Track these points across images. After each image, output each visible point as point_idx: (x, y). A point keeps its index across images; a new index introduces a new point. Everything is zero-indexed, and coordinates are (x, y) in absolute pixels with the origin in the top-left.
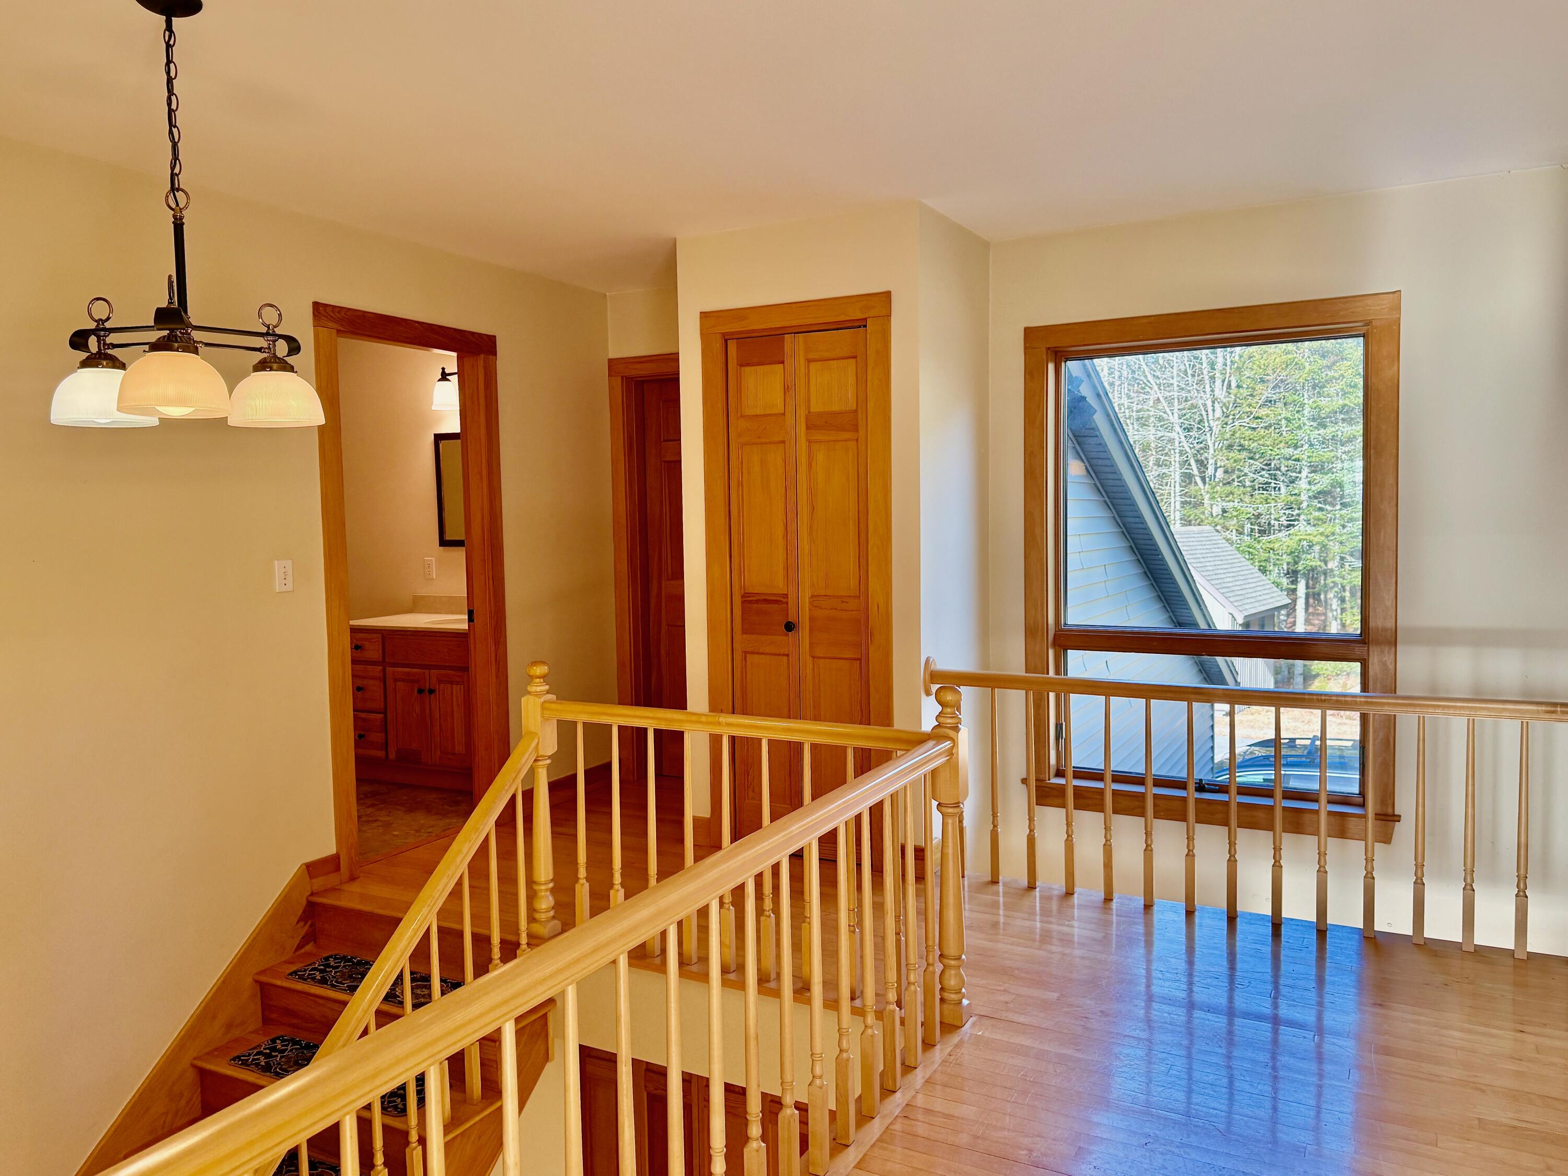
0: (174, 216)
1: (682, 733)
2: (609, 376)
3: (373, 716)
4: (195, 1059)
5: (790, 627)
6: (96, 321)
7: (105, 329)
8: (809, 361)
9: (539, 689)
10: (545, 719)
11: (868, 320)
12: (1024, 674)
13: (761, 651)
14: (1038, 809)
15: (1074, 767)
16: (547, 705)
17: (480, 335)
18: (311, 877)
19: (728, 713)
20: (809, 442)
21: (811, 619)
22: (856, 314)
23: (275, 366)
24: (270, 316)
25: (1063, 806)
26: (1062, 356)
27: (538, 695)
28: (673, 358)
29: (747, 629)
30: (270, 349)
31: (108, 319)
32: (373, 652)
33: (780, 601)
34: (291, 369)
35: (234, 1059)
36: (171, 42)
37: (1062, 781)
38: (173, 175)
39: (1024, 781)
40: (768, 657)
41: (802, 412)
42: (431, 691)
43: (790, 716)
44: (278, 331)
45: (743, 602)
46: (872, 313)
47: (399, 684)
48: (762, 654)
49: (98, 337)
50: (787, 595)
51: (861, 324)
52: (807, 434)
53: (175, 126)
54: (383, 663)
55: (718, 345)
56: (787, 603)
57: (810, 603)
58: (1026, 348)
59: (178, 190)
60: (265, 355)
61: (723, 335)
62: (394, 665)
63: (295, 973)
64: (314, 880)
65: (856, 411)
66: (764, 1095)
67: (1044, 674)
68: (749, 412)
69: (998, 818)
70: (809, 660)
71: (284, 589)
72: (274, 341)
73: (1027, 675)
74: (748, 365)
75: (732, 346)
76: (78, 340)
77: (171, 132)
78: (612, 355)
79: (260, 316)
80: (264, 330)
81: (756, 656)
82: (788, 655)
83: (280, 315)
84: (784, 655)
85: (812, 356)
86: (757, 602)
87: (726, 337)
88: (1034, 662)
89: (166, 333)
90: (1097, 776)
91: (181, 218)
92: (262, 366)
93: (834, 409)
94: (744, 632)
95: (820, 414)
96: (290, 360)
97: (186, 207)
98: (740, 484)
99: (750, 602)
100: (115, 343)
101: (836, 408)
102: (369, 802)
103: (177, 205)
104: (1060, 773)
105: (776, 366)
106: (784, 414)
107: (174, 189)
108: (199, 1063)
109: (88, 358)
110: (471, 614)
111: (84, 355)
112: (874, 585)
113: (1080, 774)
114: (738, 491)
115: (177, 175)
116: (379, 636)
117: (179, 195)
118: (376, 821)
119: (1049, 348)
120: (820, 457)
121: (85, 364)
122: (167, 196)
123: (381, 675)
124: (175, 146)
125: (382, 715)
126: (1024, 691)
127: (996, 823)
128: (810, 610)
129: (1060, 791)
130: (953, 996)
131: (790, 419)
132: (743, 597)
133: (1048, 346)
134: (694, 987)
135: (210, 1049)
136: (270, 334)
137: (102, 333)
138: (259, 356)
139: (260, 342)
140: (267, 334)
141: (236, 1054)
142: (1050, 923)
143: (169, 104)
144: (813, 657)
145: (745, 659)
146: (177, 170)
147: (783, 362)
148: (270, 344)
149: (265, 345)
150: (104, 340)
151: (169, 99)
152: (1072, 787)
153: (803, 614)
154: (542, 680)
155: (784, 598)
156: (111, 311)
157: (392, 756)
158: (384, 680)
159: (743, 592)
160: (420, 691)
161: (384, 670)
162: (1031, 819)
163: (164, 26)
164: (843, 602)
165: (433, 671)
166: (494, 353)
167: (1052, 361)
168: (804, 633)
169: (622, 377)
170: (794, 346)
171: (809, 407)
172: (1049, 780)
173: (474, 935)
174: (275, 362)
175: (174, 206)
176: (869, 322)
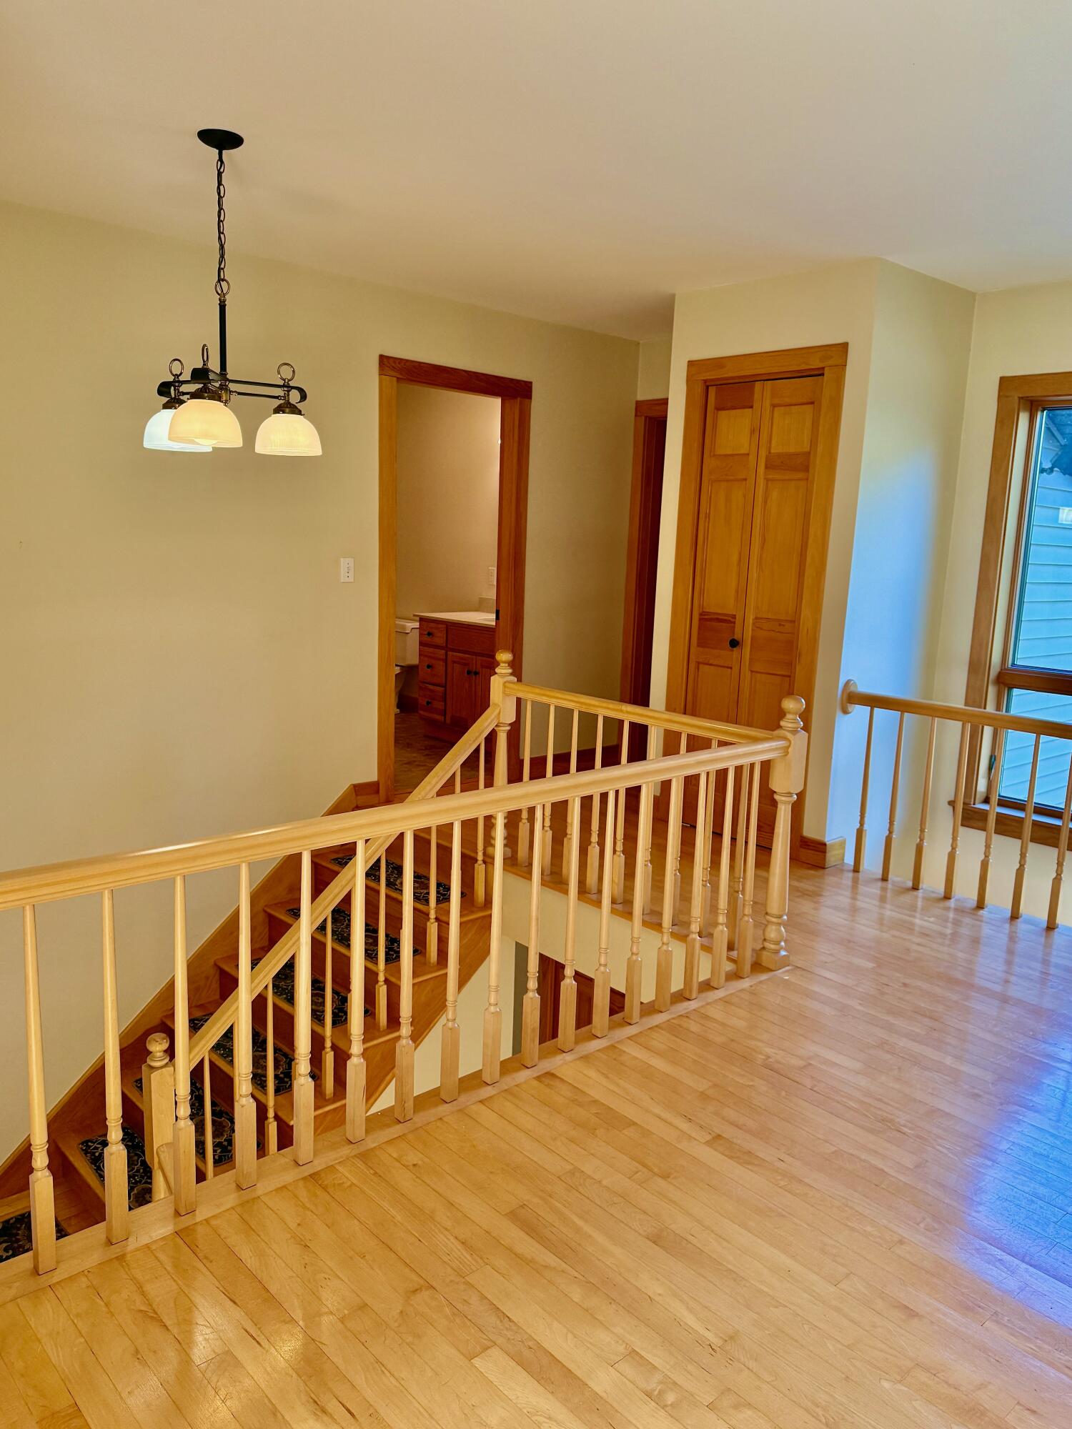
0: (220, 299)
1: (646, 727)
2: (636, 416)
3: (438, 688)
4: (266, 906)
5: (734, 644)
6: (174, 375)
7: (179, 382)
8: (774, 406)
9: (504, 671)
10: (506, 695)
11: (826, 369)
12: (964, 707)
13: (711, 662)
14: (962, 830)
15: (1035, 803)
16: (507, 685)
17: (518, 381)
18: (357, 795)
19: (680, 713)
20: (767, 480)
21: (753, 638)
22: (815, 363)
23: (287, 410)
24: (286, 372)
25: (984, 829)
26: (1040, 405)
27: (503, 675)
28: (665, 402)
29: (701, 643)
30: (286, 397)
31: (181, 374)
32: (440, 639)
33: (729, 621)
34: (299, 413)
35: (289, 910)
36: (222, 170)
37: (986, 807)
38: (220, 269)
39: (952, 803)
40: (716, 668)
41: (763, 453)
42: (476, 673)
43: (728, 720)
44: (292, 384)
45: (700, 619)
46: (830, 362)
47: (455, 665)
48: (711, 665)
49: (175, 387)
50: (735, 615)
51: (819, 373)
52: (765, 473)
53: (223, 233)
54: (446, 648)
55: (699, 389)
56: (734, 623)
57: (754, 624)
58: (999, 397)
59: (223, 280)
60: (282, 402)
61: (705, 381)
62: (453, 650)
63: (336, 859)
64: (359, 797)
65: (809, 453)
66: (542, 956)
67: (980, 708)
68: (720, 451)
69: (926, 833)
70: (748, 674)
71: (347, 580)
72: (288, 391)
73: (967, 708)
74: (723, 409)
75: (712, 391)
76: (164, 389)
77: (220, 238)
78: (640, 397)
79: (279, 373)
80: (281, 383)
81: (707, 667)
82: (731, 668)
83: (294, 371)
84: (728, 667)
85: (776, 401)
86: (711, 620)
87: (708, 384)
88: (974, 696)
89: (201, 386)
90: (1019, 806)
91: (224, 301)
92: (278, 410)
93: (791, 451)
94: (700, 644)
95: (779, 455)
96: (299, 406)
97: (227, 293)
98: (708, 516)
99: (706, 620)
100: (185, 391)
101: (792, 450)
102: (426, 752)
103: (222, 291)
104: (986, 800)
105: (746, 410)
106: (748, 454)
107: (220, 280)
108: (269, 910)
109: (168, 402)
110: (498, 613)
111: (165, 400)
112: (806, 613)
113: (1004, 802)
114: (705, 521)
115: (223, 269)
116: (444, 626)
117: (224, 284)
118: (425, 765)
119: (1022, 398)
120: (775, 495)
121: (166, 406)
122: (216, 285)
123: (444, 657)
124: (222, 247)
125: (443, 689)
126: (961, 723)
127: (922, 837)
128: (753, 630)
129: (983, 815)
130: (773, 946)
131: (752, 458)
132: (701, 614)
133: (1021, 396)
134: (588, 910)
135: (276, 902)
136: (287, 387)
137: (177, 384)
138: (277, 403)
139: (279, 392)
140: (283, 386)
141: (291, 907)
142: (914, 917)
143: (219, 216)
144: (752, 671)
145: (698, 669)
146: (222, 266)
147: (752, 407)
148: (285, 394)
149: (282, 394)
150: (178, 390)
151: (219, 212)
152: (995, 813)
153: (747, 632)
154: (507, 665)
155: (733, 618)
156: (183, 368)
157: (448, 721)
158: (445, 661)
159: (701, 611)
160: (469, 672)
161: (446, 654)
162: (954, 839)
163: (217, 157)
164: (780, 625)
165: (479, 658)
166: (530, 397)
167: (1025, 410)
168: (747, 650)
169: (646, 417)
170: (762, 393)
171: (770, 448)
172: (974, 804)
173: (438, 846)
174: (287, 407)
175: (220, 292)
176: (826, 371)
